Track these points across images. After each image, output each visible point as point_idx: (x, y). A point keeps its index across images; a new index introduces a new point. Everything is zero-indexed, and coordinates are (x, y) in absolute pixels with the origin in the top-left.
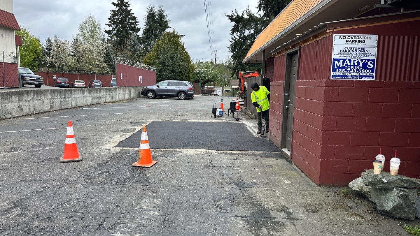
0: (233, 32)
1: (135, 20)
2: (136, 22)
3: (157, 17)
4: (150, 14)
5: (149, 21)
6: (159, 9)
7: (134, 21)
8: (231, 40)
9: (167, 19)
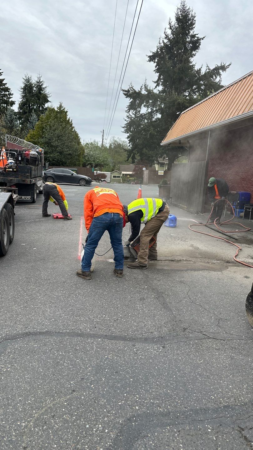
2: (10, 94)
3: (35, 89)
4: (26, 85)
5: (25, 93)
6: (36, 79)
9: (47, 92)
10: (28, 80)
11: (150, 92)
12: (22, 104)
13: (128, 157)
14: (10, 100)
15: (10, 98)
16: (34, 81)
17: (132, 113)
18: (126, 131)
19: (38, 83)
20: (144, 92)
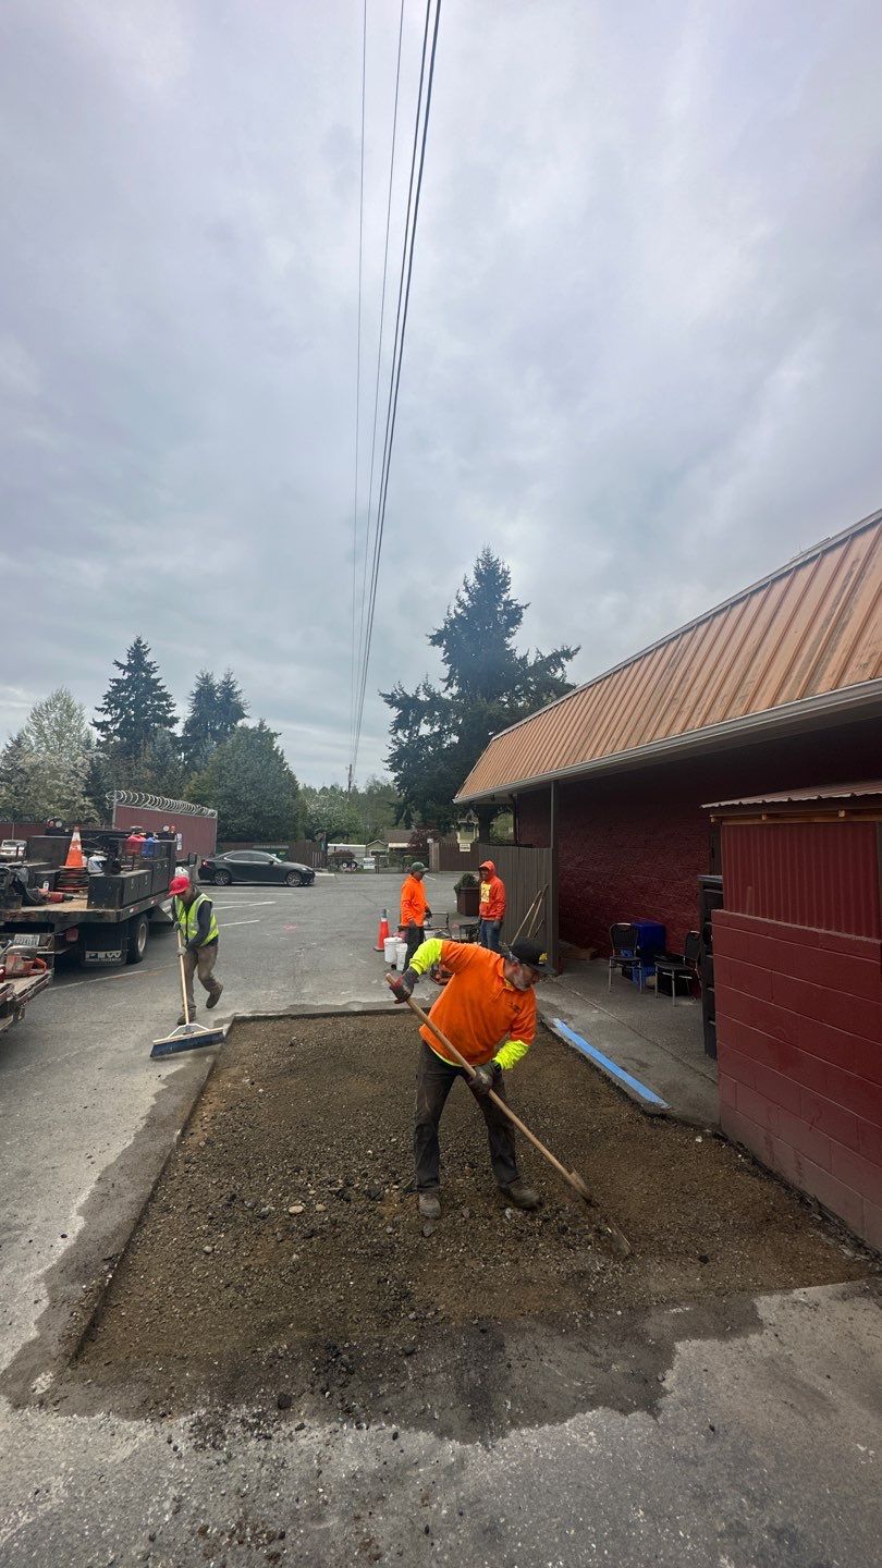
0: (396, 729)
1: (167, 700)
2: (170, 705)
3: (218, 694)
4: (202, 689)
5: (199, 703)
6: (223, 678)
7: (164, 703)
8: (391, 745)
9: (242, 700)
10: (206, 680)
11: (434, 697)
12: (191, 722)
13: (398, 818)
14: (169, 715)
15: (170, 711)
16: (217, 680)
17: (402, 735)
18: (393, 769)
19: (225, 683)
20: (422, 697)
